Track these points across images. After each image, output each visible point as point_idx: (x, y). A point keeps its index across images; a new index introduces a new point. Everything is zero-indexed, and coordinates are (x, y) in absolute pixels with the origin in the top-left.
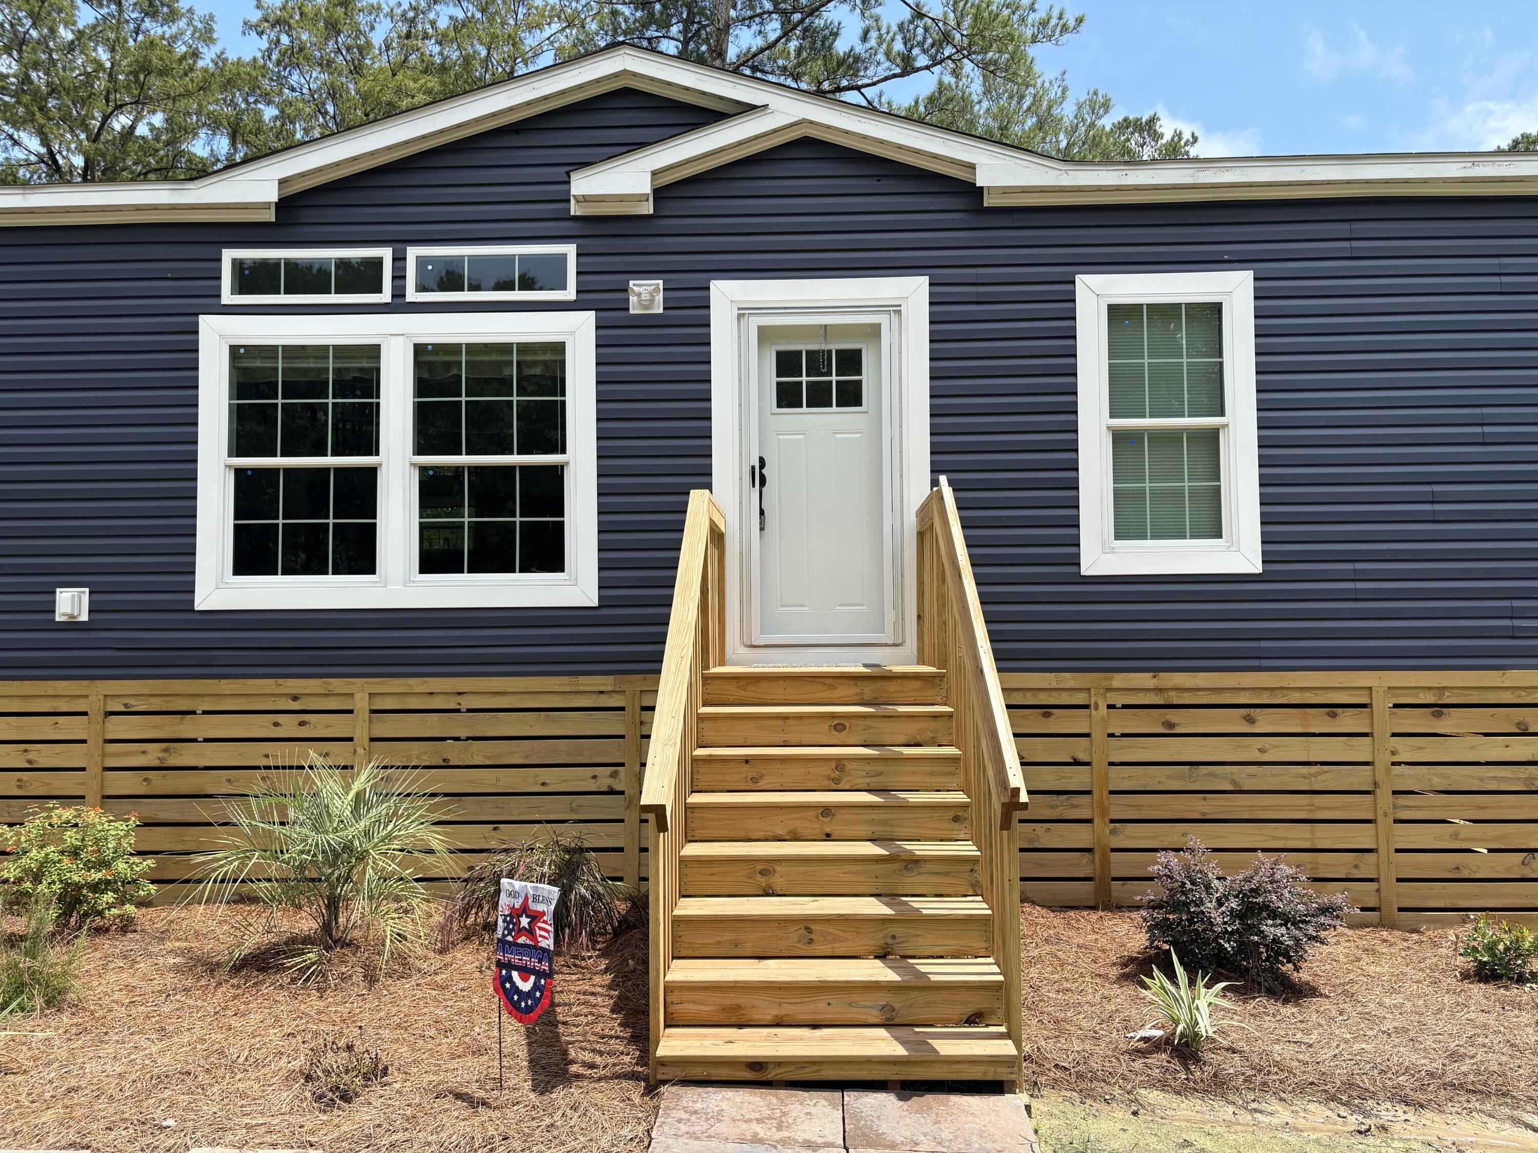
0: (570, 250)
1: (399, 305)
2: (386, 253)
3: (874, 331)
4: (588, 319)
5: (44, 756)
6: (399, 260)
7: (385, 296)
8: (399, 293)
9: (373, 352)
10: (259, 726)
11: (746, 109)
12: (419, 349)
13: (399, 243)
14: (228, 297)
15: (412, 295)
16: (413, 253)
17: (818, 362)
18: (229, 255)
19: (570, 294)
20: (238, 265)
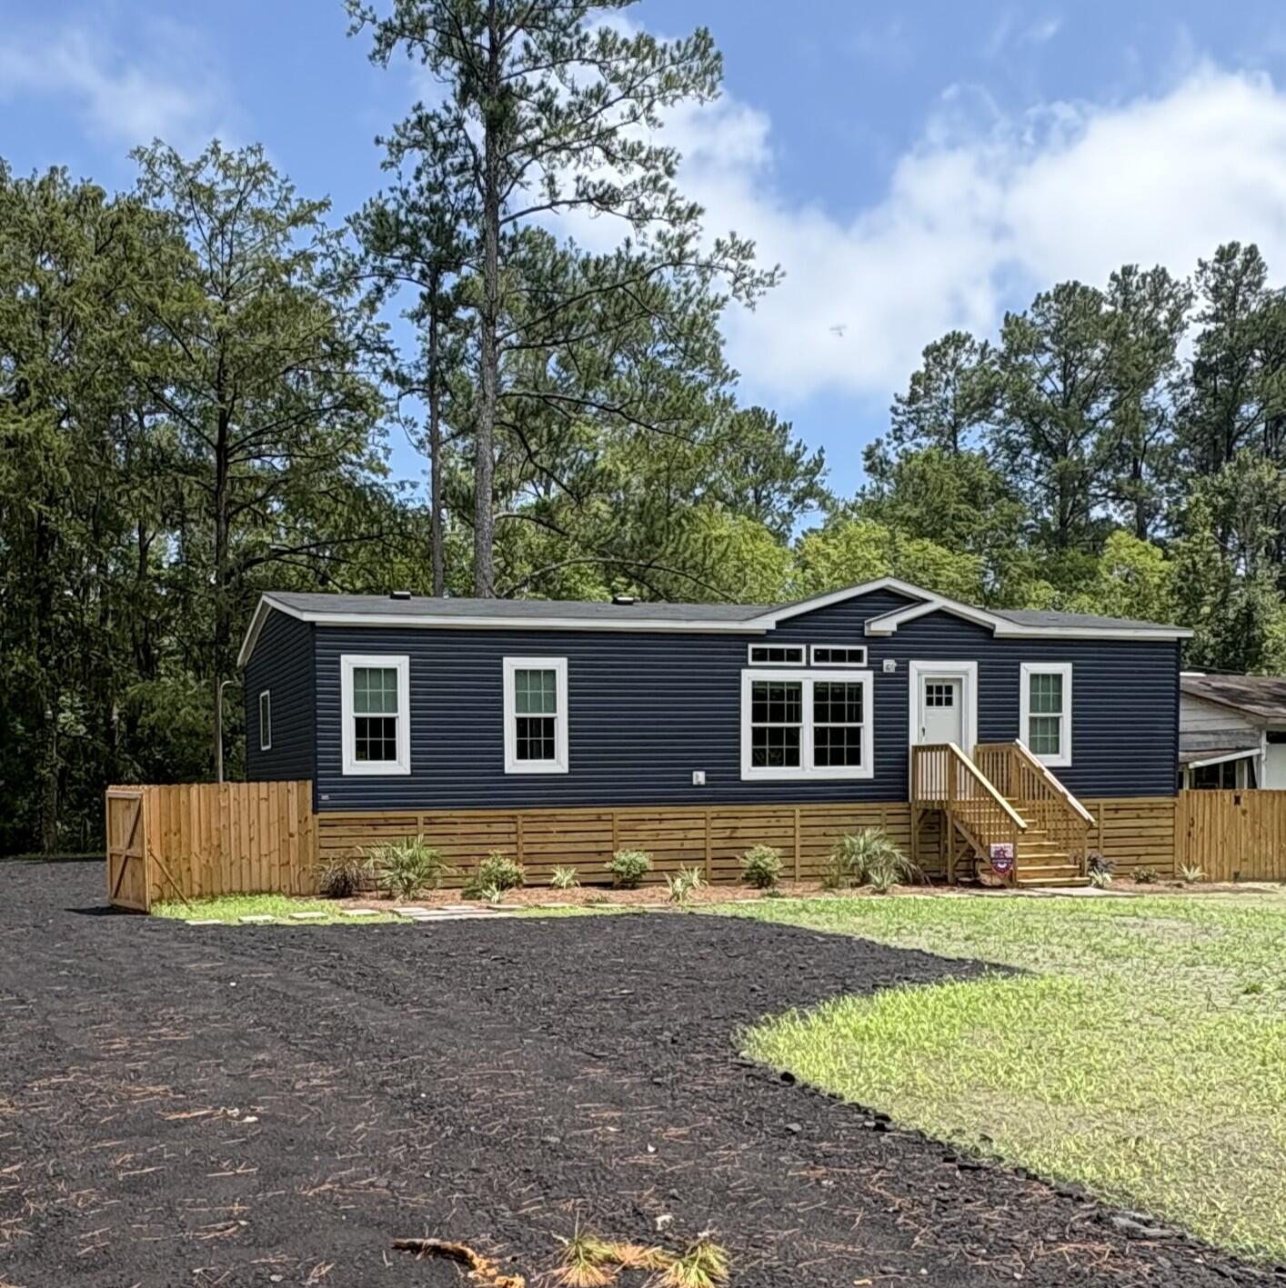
0: (864, 648)
1: (808, 667)
2: (803, 647)
3: (960, 680)
4: (871, 673)
5: (691, 834)
6: (808, 649)
7: (803, 663)
8: (808, 662)
9: (800, 684)
10: (763, 822)
11: (925, 601)
12: (816, 683)
13: (809, 643)
14: (751, 662)
15: (813, 663)
16: (813, 647)
17: (939, 689)
18: (751, 646)
19: (864, 664)
20: (754, 650)
